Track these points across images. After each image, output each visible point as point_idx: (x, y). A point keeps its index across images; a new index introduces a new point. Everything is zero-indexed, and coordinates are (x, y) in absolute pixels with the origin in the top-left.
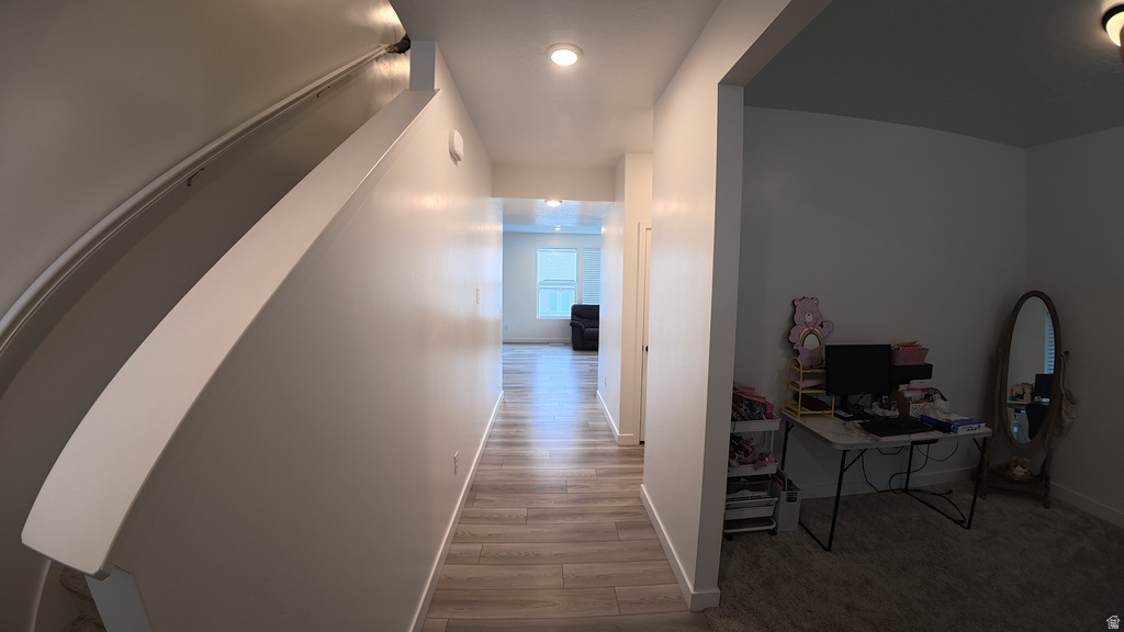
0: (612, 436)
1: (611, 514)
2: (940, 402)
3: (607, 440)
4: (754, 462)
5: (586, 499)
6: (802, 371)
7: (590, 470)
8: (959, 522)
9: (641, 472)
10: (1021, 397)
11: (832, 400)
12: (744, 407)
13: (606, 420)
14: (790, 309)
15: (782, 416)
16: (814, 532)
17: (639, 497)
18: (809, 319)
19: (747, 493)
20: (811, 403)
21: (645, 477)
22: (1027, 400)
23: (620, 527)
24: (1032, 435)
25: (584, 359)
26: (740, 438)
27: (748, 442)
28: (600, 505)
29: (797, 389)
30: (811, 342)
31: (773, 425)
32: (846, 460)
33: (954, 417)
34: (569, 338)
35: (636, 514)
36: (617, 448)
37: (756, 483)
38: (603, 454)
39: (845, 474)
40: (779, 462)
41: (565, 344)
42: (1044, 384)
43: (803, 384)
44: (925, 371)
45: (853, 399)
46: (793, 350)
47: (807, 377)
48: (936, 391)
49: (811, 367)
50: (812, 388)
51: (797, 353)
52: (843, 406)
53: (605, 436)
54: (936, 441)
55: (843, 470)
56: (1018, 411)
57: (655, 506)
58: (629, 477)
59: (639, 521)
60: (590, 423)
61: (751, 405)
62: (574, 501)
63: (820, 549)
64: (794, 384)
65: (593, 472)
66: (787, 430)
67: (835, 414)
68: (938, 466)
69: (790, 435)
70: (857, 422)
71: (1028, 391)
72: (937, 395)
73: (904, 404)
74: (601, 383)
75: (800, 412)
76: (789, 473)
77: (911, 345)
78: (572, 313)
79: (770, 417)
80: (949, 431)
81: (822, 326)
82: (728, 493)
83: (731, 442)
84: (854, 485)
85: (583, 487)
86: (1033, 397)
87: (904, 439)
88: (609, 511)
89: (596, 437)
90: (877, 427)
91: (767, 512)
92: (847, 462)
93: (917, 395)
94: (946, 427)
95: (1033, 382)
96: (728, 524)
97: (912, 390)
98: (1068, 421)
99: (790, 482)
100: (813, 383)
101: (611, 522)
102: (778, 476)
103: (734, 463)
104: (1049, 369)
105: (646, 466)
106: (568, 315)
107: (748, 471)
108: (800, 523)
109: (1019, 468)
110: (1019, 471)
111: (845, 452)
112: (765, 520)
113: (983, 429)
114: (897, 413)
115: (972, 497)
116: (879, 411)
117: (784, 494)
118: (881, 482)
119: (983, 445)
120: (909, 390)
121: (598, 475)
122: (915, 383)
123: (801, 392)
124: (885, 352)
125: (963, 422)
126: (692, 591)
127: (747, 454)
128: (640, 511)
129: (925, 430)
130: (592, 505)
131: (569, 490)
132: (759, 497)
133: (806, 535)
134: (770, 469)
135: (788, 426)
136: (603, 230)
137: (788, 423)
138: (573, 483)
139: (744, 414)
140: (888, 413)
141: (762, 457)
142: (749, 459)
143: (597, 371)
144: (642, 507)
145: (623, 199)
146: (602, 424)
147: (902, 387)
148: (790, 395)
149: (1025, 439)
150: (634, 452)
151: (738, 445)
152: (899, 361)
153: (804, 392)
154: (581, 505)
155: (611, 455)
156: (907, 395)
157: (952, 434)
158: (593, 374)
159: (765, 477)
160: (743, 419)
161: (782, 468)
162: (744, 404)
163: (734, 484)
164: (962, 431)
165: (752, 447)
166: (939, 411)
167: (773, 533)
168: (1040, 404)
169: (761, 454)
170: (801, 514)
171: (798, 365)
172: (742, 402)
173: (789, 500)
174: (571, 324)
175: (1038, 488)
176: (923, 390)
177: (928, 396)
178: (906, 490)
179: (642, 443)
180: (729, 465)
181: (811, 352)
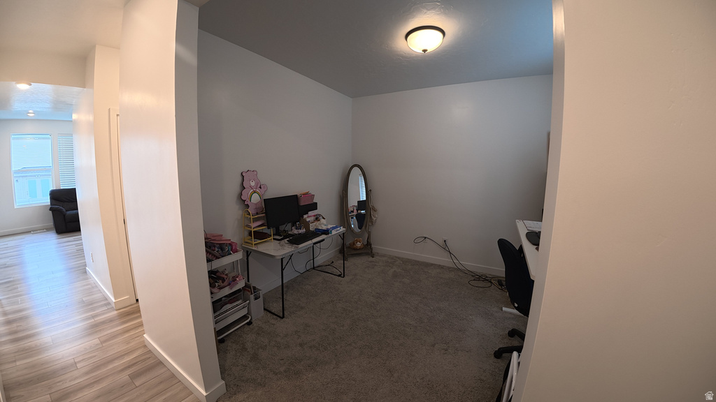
0: (109, 304)
1: (123, 370)
2: (322, 220)
3: (105, 308)
4: (229, 284)
5: (97, 367)
6: (252, 217)
7: (94, 341)
8: (340, 276)
9: (141, 325)
10: (353, 212)
11: (271, 231)
12: (217, 249)
13: (100, 291)
14: (240, 179)
15: (243, 248)
16: (273, 311)
17: (144, 345)
18: (253, 184)
19: (229, 306)
20: (260, 236)
21: (145, 327)
22: (355, 213)
23: (133, 377)
24: (360, 228)
25: (69, 241)
26: (218, 271)
27: (223, 273)
28: (111, 366)
29: (249, 229)
30: (256, 198)
31: (239, 256)
32: (283, 263)
33: (329, 227)
34: (51, 224)
35: (145, 360)
36: (116, 312)
37: (233, 297)
38: (103, 323)
39: (284, 272)
40: (246, 278)
41: (48, 230)
42: (362, 205)
43: (253, 225)
44: (314, 206)
45: (282, 228)
46: (244, 204)
47: (255, 220)
48: (320, 215)
49: (257, 214)
50: (259, 226)
51: (248, 206)
52: (277, 233)
53: (102, 306)
54: (324, 240)
55: (282, 270)
56: (352, 218)
57: (160, 346)
58: (132, 333)
59: (150, 363)
60: (84, 299)
61: (221, 247)
62: (87, 373)
63: (279, 319)
64: (248, 226)
65: (97, 341)
66: (248, 256)
67: (274, 239)
68: (325, 252)
69: (250, 258)
70: (286, 240)
71: (355, 209)
72: (321, 217)
73: (307, 225)
74: (88, 260)
75: (254, 243)
76: (253, 283)
77: (306, 194)
78: (51, 198)
79: (236, 251)
80: (328, 234)
81: (260, 188)
82: (215, 311)
83: (209, 277)
84: (289, 275)
85: (91, 357)
86: (357, 211)
87: (310, 243)
88: (120, 369)
89: (93, 309)
90: (296, 240)
91: (244, 312)
92: (284, 264)
93: (312, 219)
94: (326, 232)
95: (357, 205)
96: (218, 333)
97: (309, 217)
98: (374, 219)
99: (254, 288)
100: (259, 223)
101: (124, 377)
102: (247, 286)
103: (215, 290)
104: (363, 197)
105: (144, 318)
106: (47, 201)
107: (227, 291)
108: (264, 309)
109: (358, 243)
110: (359, 244)
111: (282, 259)
112: (245, 317)
113: (342, 229)
114: (304, 230)
115: (342, 262)
116: (296, 232)
117: (252, 297)
118: (301, 268)
119: (343, 236)
120: (308, 217)
121: (102, 342)
122: (311, 213)
123: (253, 230)
124: (294, 199)
125: (333, 228)
126: (205, 394)
127: (223, 280)
128: (148, 356)
129: (318, 235)
130: (104, 370)
131: (79, 366)
132: (237, 305)
133: (269, 314)
134: (241, 284)
135: (248, 253)
136: (75, 116)
137: (247, 251)
138: (81, 358)
139: (218, 255)
140: (300, 231)
141: (234, 279)
142: (226, 283)
143: (82, 250)
144: (150, 352)
145: (92, 86)
146: (97, 296)
147: (305, 216)
148: (247, 233)
149: (357, 230)
150: (131, 312)
151: (215, 278)
152: (302, 203)
153: (255, 230)
154: (94, 374)
155: (111, 320)
156: (308, 220)
157: (330, 235)
158: (80, 253)
159: (239, 291)
160: (217, 258)
161: (248, 281)
162: (215, 247)
163: (217, 305)
164: (334, 232)
165: (226, 275)
166: (323, 224)
167: (250, 323)
168: (361, 213)
169: (233, 277)
170: (264, 304)
171: (249, 214)
172: (215, 246)
173: (256, 299)
174: (51, 209)
175: (368, 250)
176: (314, 216)
177: (317, 219)
178: (314, 268)
179: (137, 300)
180: (212, 293)
181: (256, 204)
